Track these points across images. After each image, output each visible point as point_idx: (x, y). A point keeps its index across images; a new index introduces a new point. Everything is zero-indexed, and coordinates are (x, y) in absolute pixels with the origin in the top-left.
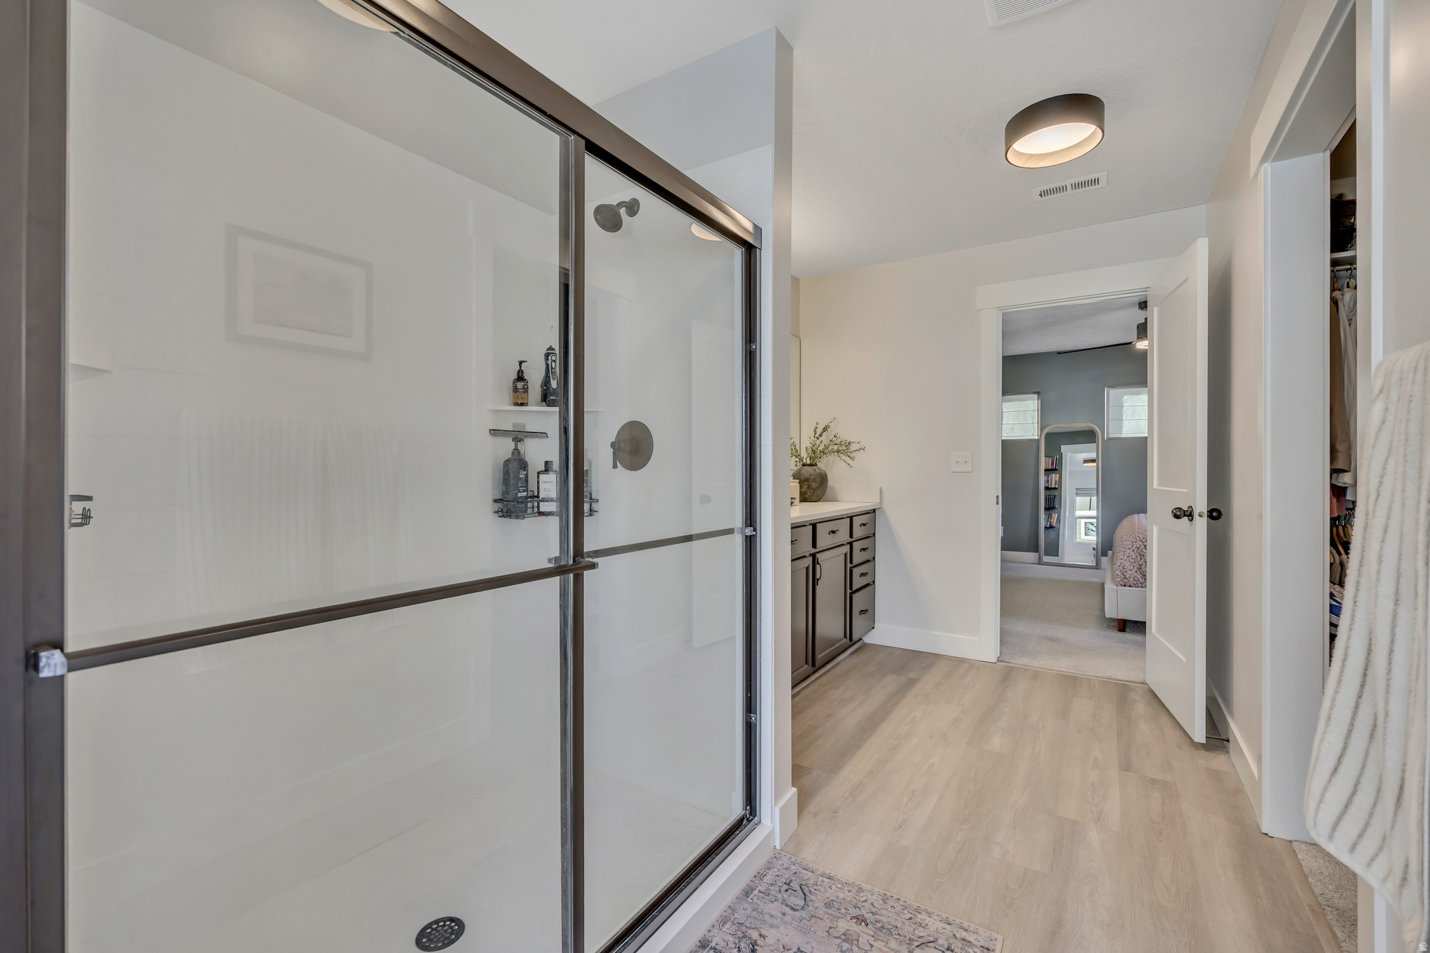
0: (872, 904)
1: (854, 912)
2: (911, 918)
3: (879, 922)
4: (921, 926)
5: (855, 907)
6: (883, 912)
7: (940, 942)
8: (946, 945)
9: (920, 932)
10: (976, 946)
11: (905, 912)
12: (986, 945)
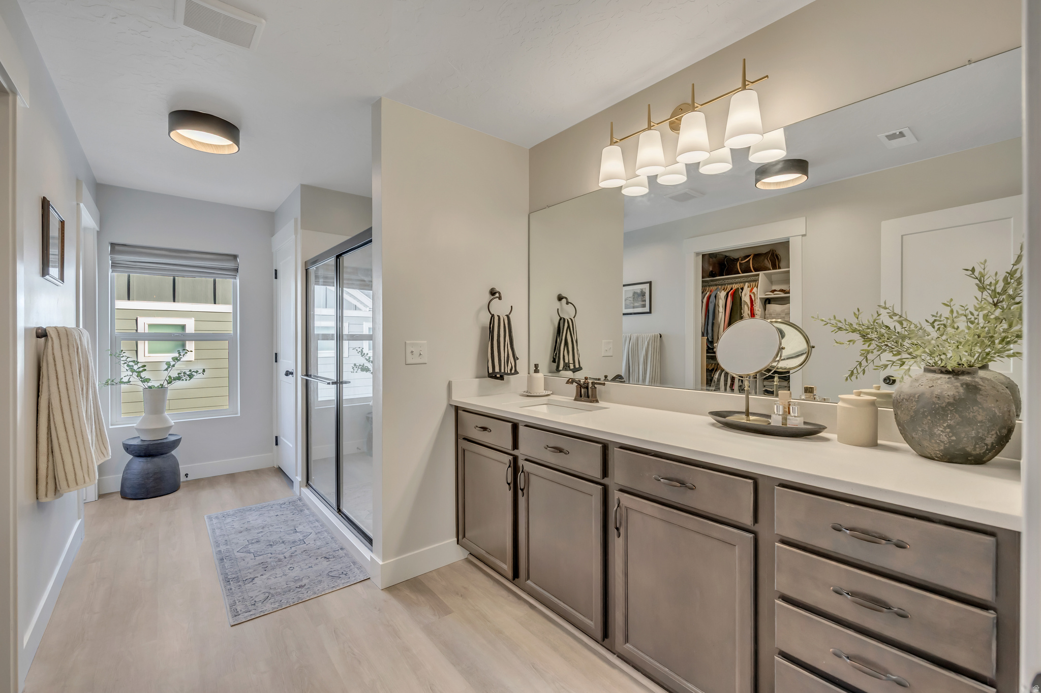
0: (303, 593)
1: (306, 587)
2: (281, 601)
3: (293, 591)
4: (274, 602)
5: (308, 588)
6: (295, 595)
7: (260, 603)
8: (256, 605)
9: (272, 600)
10: (242, 613)
11: (286, 601)
12: (237, 617)
